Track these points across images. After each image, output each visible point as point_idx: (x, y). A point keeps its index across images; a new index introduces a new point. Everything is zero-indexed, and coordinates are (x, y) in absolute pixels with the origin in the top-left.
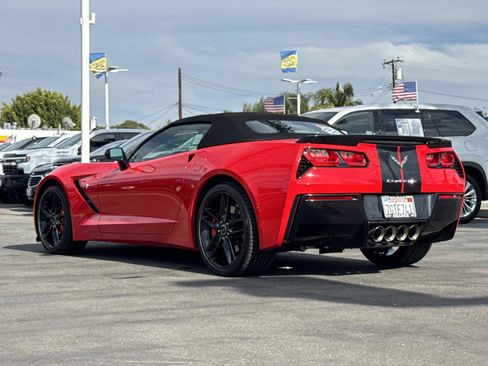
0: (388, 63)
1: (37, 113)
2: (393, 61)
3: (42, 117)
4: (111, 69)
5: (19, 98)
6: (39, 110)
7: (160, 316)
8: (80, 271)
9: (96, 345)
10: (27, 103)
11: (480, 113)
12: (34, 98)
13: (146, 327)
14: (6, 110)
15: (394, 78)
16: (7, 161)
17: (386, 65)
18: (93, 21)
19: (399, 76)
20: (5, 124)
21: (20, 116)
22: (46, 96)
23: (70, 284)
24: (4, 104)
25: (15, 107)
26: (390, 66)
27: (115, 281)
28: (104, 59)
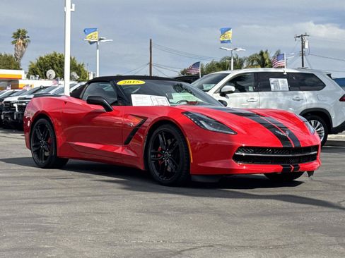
0: (299, 37)
1: (53, 68)
2: (302, 36)
3: (56, 71)
4: (101, 39)
5: (41, 58)
6: (55, 66)
7: (61, 201)
8: (33, 174)
9: (8, 215)
10: (47, 62)
11: (329, 75)
12: (52, 58)
13: (45, 206)
14: (32, 67)
15: (303, 47)
16: (20, 102)
17: (297, 38)
18: (73, 10)
19: (306, 46)
20: (31, 76)
21: (42, 71)
22: (60, 57)
23: (20, 181)
24: (31, 62)
25: (39, 64)
26: (300, 39)
27: (50, 180)
28: (97, 32)
